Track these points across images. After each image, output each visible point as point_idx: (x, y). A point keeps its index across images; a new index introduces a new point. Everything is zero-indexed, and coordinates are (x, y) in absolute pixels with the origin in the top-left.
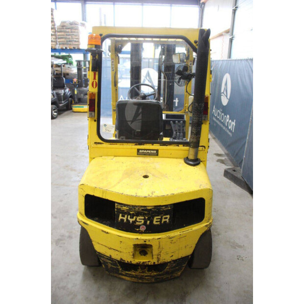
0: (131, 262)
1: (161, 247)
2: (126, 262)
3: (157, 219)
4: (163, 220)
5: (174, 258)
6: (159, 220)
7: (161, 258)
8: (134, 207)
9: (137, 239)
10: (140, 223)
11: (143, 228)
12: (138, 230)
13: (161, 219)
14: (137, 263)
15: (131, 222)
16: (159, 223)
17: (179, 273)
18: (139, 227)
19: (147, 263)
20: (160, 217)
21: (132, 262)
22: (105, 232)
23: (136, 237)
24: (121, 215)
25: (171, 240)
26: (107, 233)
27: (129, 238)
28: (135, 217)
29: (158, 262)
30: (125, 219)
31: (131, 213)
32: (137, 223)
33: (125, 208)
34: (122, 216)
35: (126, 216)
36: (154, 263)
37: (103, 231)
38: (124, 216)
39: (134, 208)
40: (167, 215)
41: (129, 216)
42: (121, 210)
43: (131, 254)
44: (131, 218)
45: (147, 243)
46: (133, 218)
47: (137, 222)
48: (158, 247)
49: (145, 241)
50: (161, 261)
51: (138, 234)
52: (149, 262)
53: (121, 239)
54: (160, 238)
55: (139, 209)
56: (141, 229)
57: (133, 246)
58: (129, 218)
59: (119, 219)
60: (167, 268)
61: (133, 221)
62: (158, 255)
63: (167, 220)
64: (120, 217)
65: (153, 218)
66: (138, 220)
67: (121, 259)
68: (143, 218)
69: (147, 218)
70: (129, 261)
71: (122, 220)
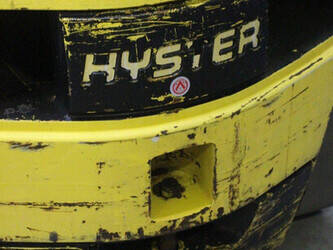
0: (140, 231)
1: (241, 145)
2: (123, 237)
3: (224, 41)
4: (243, 41)
5: (276, 178)
6: (230, 44)
7: (241, 188)
8: (141, 12)
9: (164, 133)
10: (169, 71)
11: (180, 89)
12: (161, 99)
13: (235, 39)
14: (164, 229)
15: (134, 75)
16: (229, 55)
17: (283, 235)
18: (164, 86)
19: (198, 218)
20: (231, 33)
21: (146, 233)
22: (28, 146)
23: (157, 129)
24: (90, 58)
25: (269, 110)
26: (40, 146)
27: (135, 141)
28: (147, 54)
29: (232, 204)
30: (109, 69)
31: (134, 38)
32: (158, 74)
33: (108, 25)
34: (98, 61)
35: (113, 57)
36: (221, 210)
37: (15, 145)
38: (105, 61)
39: (144, 18)
40: (252, 19)
41: (126, 55)
42: (91, 39)
43: (143, 199)
44: (132, 59)
45: (199, 140)
46: (141, 57)
47: (159, 67)
48: (231, 147)
49: (192, 136)
50: (241, 199)
51: (163, 116)
52: (203, 212)
53: (100, 154)
54: (238, 112)
55: (160, 17)
56: (173, 95)
57: (148, 168)
58: (126, 64)
59: (86, 78)
60: (255, 220)
61: (141, 72)
62: (232, 178)
63: (253, 39)
64: (90, 68)
65: (212, 41)
66: (160, 61)
67: (103, 233)
68: (177, 47)
69: (189, 44)
70: (134, 231)
71: (99, 78)
